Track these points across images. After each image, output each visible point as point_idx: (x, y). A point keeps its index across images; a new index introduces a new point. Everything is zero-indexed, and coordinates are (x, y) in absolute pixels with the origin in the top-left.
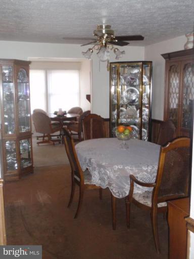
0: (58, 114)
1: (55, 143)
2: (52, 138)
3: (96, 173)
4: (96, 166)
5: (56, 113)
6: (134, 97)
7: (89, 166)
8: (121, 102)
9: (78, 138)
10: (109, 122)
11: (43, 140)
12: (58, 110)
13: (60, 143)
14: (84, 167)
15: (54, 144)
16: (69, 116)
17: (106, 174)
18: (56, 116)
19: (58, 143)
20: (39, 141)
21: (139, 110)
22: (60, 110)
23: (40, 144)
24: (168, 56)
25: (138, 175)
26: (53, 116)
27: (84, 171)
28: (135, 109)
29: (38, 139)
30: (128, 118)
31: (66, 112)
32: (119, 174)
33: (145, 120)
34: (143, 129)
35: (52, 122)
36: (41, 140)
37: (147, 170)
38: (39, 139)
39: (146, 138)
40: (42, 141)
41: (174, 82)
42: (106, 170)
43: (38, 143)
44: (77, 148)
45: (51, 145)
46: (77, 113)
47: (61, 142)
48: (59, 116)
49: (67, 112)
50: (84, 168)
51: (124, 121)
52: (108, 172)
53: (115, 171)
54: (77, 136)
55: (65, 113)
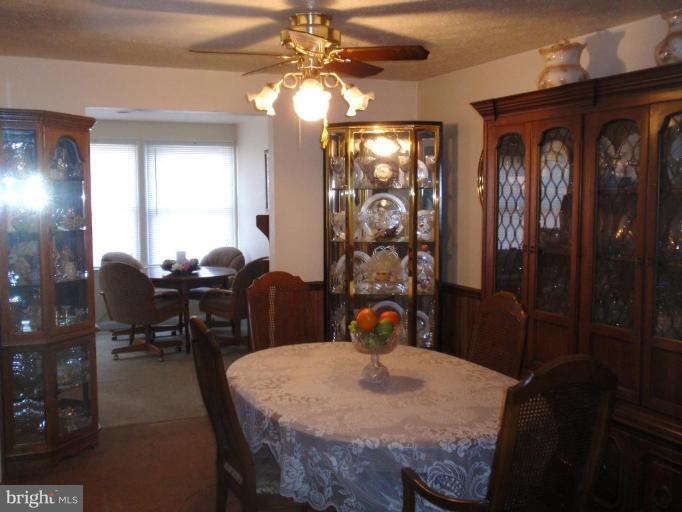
0: (174, 267)
1: (166, 351)
2: (157, 334)
3: (296, 461)
4: (294, 440)
5: (167, 266)
6: (393, 222)
7: (271, 439)
8: (357, 235)
9: (231, 336)
10: (321, 293)
11: (132, 339)
12: (173, 257)
13: (179, 350)
14: (255, 439)
15: (162, 354)
16: (205, 273)
17: (325, 465)
18: (168, 273)
19: (172, 350)
20: (117, 345)
21: (406, 259)
22: (181, 256)
23: (121, 355)
24: (491, 109)
25: (427, 469)
26: (160, 274)
27: (255, 451)
28: (396, 254)
29: (114, 339)
30: (378, 281)
31: (196, 261)
32: (367, 467)
33: (424, 286)
34: (419, 313)
35: (158, 291)
36: (123, 341)
37: (455, 452)
38: (119, 337)
39: (426, 335)
40: (126, 344)
41: (511, 179)
42: (327, 454)
43: (116, 352)
44: (233, 378)
45: (154, 355)
46: (227, 266)
47: (184, 348)
48: (177, 273)
49: (200, 262)
50: (255, 442)
51: (364, 288)
52: (333, 460)
53: (355, 457)
54: (230, 329)
55: (194, 265)
